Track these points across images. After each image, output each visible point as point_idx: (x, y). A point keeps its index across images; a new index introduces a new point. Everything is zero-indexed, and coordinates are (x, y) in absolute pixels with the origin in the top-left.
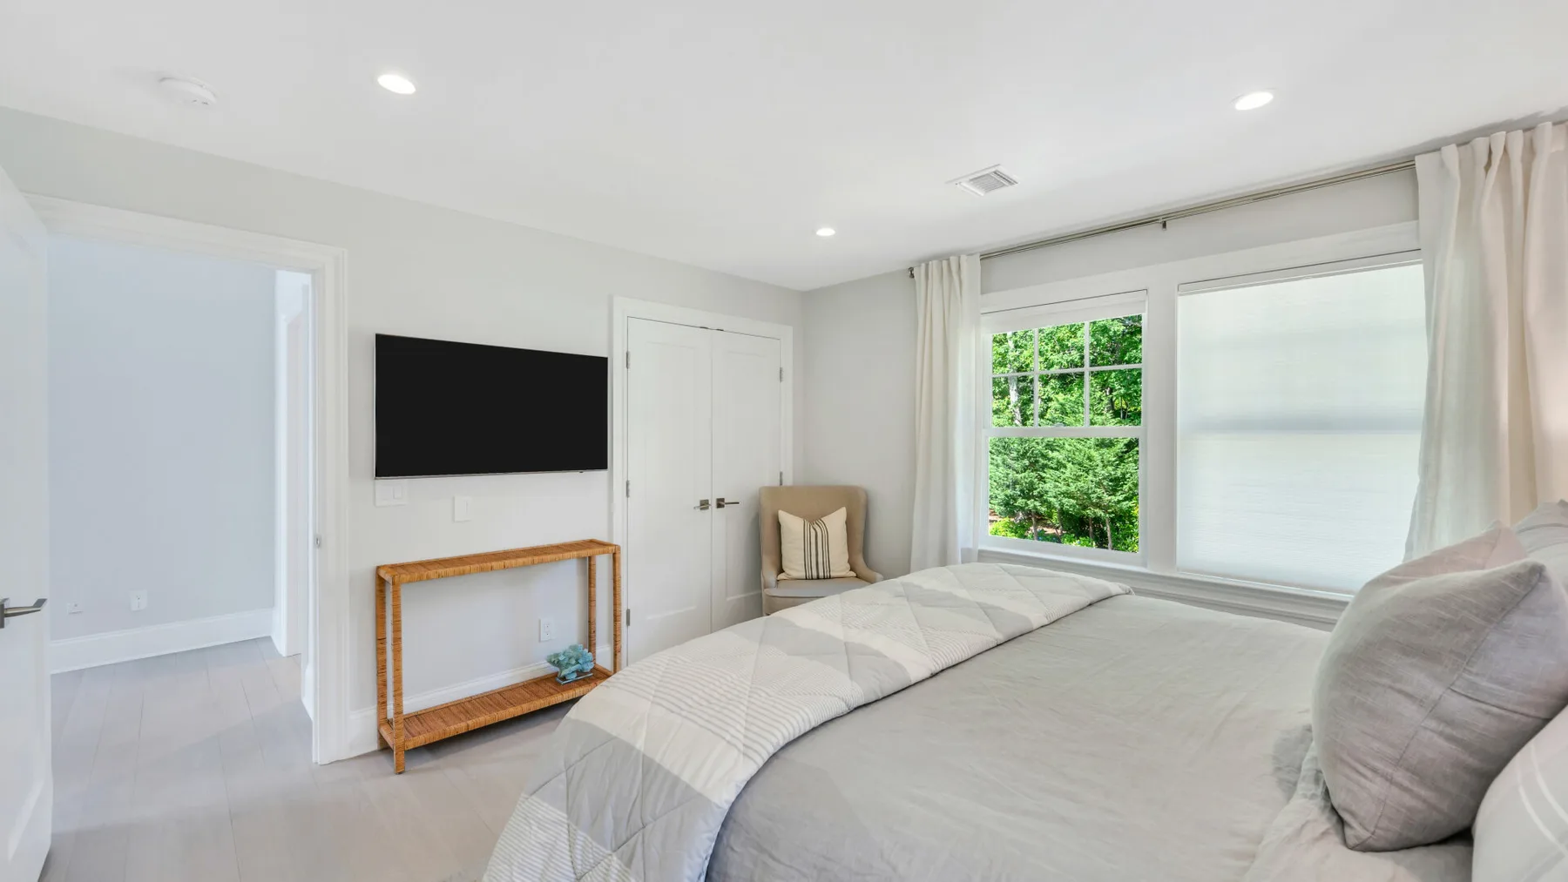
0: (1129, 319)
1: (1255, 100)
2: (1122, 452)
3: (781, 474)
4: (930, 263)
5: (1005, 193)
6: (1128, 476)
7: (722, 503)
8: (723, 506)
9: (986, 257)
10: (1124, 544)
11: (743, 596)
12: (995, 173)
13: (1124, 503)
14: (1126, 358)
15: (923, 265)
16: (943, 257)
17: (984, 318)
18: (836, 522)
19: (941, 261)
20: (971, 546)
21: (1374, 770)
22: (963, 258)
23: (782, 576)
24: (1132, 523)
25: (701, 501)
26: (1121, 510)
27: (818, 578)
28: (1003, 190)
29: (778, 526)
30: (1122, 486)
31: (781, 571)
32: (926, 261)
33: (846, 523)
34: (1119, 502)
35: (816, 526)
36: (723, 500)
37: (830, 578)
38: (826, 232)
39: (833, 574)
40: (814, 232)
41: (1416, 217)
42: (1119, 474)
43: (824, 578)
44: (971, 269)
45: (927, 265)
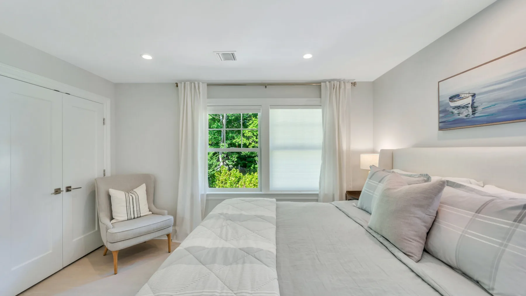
0: (213, 115)
1: (308, 56)
2: (212, 156)
3: (104, 171)
4: (186, 83)
5: (230, 63)
6: (214, 163)
7: (69, 189)
8: (70, 190)
9: (209, 85)
10: (212, 185)
11: (82, 236)
12: (232, 54)
13: (213, 172)
14: (211, 127)
15: (183, 83)
16: (192, 82)
17: (208, 108)
18: (141, 191)
19: (191, 83)
20: (203, 193)
21: (413, 240)
22: (201, 83)
23: (113, 221)
24: (214, 178)
25: (55, 190)
26: (212, 174)
27: (134, 218)
28: (231, 61)
29: (109, 197)
30: (212, 167)
31: (112, 218)
32: (185, 82)
33: (146, 190)
34: (211, 172)
35: (130, 194)
36: (70, 187)
37: (140, 217)
38: (147, 57)
39: (142, 215)
40: (141, 55)
41: (320, 97)
42: (211, 163)
43: (137, 218)
44: (203, 88)
45: (185, 83)
